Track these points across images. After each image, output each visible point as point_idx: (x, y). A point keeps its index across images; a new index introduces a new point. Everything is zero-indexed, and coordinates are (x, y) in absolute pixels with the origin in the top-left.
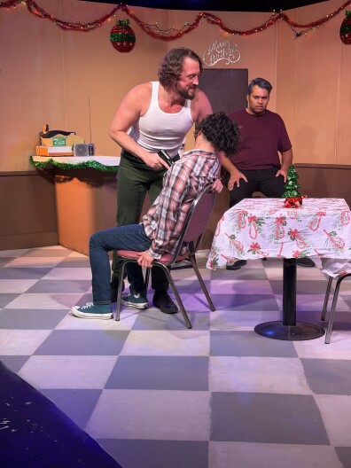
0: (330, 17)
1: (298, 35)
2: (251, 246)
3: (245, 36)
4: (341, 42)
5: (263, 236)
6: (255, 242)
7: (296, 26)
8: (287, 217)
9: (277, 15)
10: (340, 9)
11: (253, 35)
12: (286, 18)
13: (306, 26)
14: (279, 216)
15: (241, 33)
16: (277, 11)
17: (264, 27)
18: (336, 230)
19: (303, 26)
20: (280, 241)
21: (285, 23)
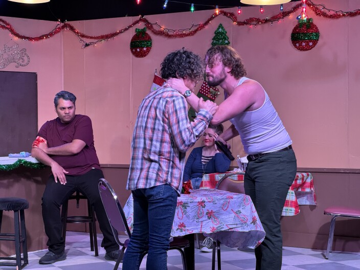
0: (121, 32)
1: (87, 45)
2: (179, 226)
3: (33, 42)
4: (131, 54)
5: (188, 217)
6: (182, 222)
7: (83, 36)
8: (206, 201)
9: (62, 24)
10: (130, 26)
11: (41, 41)
12: (72, 29)
13: (95, 38)
14: (200, 201)
15: (30, 39)
16: (62, 21)
17: (51, 34)
18: (240, 209)
19: (91, 38)
20: (200, 220)
21: (71, 33)
